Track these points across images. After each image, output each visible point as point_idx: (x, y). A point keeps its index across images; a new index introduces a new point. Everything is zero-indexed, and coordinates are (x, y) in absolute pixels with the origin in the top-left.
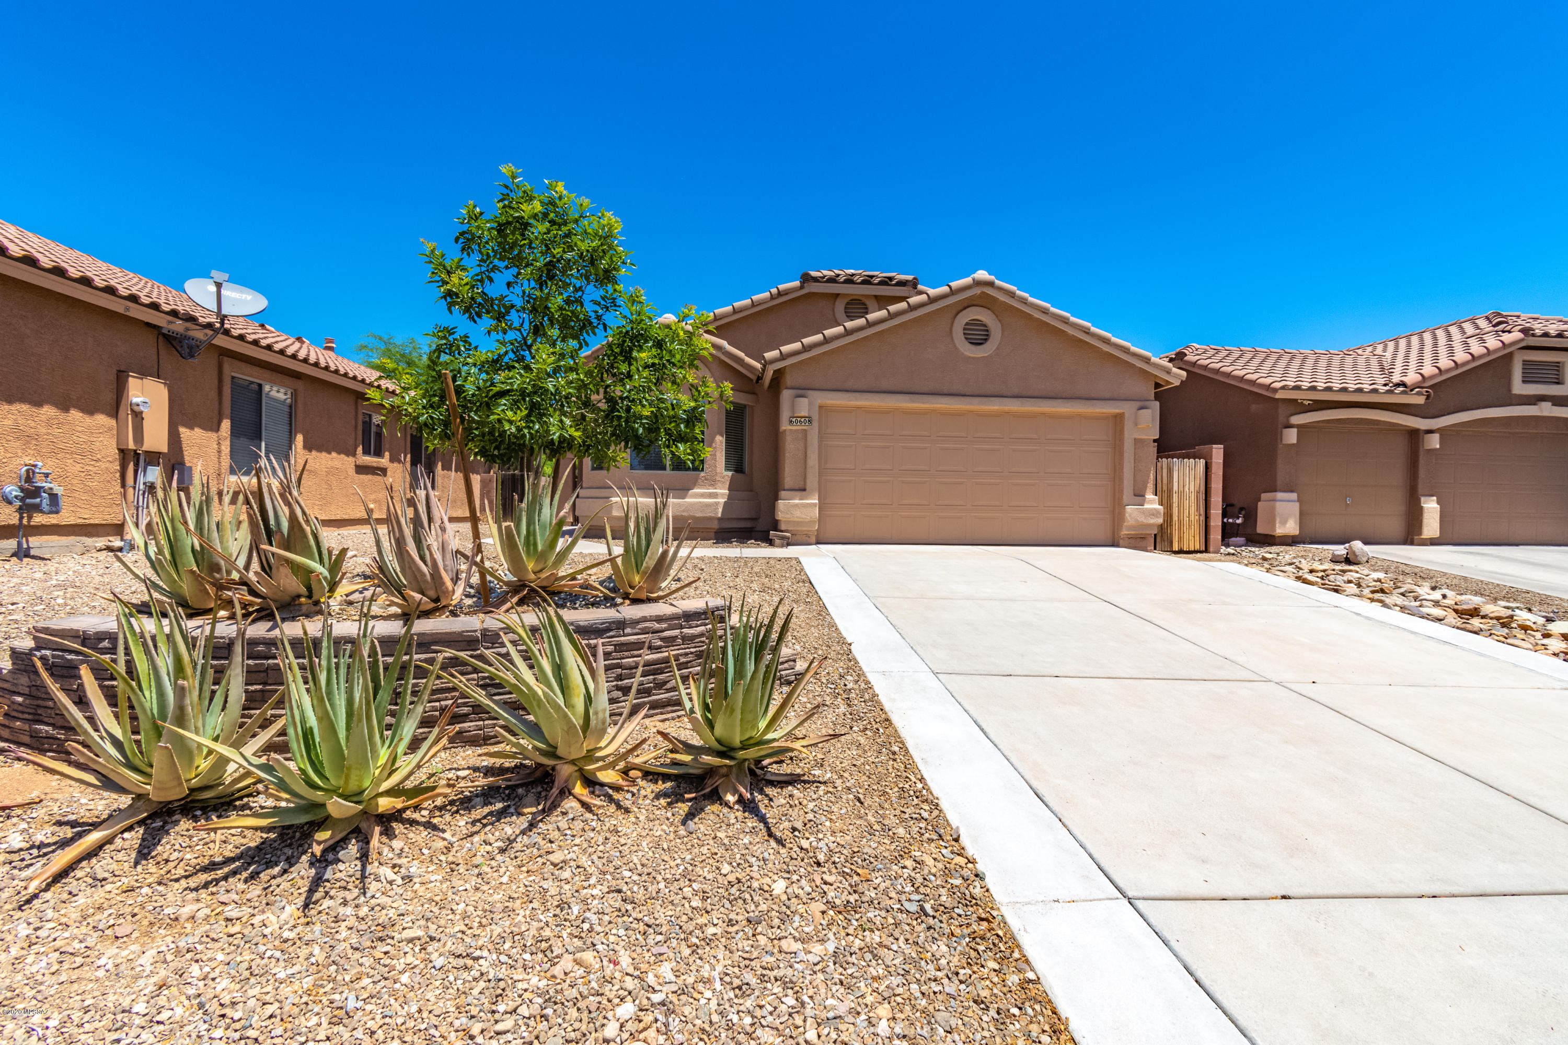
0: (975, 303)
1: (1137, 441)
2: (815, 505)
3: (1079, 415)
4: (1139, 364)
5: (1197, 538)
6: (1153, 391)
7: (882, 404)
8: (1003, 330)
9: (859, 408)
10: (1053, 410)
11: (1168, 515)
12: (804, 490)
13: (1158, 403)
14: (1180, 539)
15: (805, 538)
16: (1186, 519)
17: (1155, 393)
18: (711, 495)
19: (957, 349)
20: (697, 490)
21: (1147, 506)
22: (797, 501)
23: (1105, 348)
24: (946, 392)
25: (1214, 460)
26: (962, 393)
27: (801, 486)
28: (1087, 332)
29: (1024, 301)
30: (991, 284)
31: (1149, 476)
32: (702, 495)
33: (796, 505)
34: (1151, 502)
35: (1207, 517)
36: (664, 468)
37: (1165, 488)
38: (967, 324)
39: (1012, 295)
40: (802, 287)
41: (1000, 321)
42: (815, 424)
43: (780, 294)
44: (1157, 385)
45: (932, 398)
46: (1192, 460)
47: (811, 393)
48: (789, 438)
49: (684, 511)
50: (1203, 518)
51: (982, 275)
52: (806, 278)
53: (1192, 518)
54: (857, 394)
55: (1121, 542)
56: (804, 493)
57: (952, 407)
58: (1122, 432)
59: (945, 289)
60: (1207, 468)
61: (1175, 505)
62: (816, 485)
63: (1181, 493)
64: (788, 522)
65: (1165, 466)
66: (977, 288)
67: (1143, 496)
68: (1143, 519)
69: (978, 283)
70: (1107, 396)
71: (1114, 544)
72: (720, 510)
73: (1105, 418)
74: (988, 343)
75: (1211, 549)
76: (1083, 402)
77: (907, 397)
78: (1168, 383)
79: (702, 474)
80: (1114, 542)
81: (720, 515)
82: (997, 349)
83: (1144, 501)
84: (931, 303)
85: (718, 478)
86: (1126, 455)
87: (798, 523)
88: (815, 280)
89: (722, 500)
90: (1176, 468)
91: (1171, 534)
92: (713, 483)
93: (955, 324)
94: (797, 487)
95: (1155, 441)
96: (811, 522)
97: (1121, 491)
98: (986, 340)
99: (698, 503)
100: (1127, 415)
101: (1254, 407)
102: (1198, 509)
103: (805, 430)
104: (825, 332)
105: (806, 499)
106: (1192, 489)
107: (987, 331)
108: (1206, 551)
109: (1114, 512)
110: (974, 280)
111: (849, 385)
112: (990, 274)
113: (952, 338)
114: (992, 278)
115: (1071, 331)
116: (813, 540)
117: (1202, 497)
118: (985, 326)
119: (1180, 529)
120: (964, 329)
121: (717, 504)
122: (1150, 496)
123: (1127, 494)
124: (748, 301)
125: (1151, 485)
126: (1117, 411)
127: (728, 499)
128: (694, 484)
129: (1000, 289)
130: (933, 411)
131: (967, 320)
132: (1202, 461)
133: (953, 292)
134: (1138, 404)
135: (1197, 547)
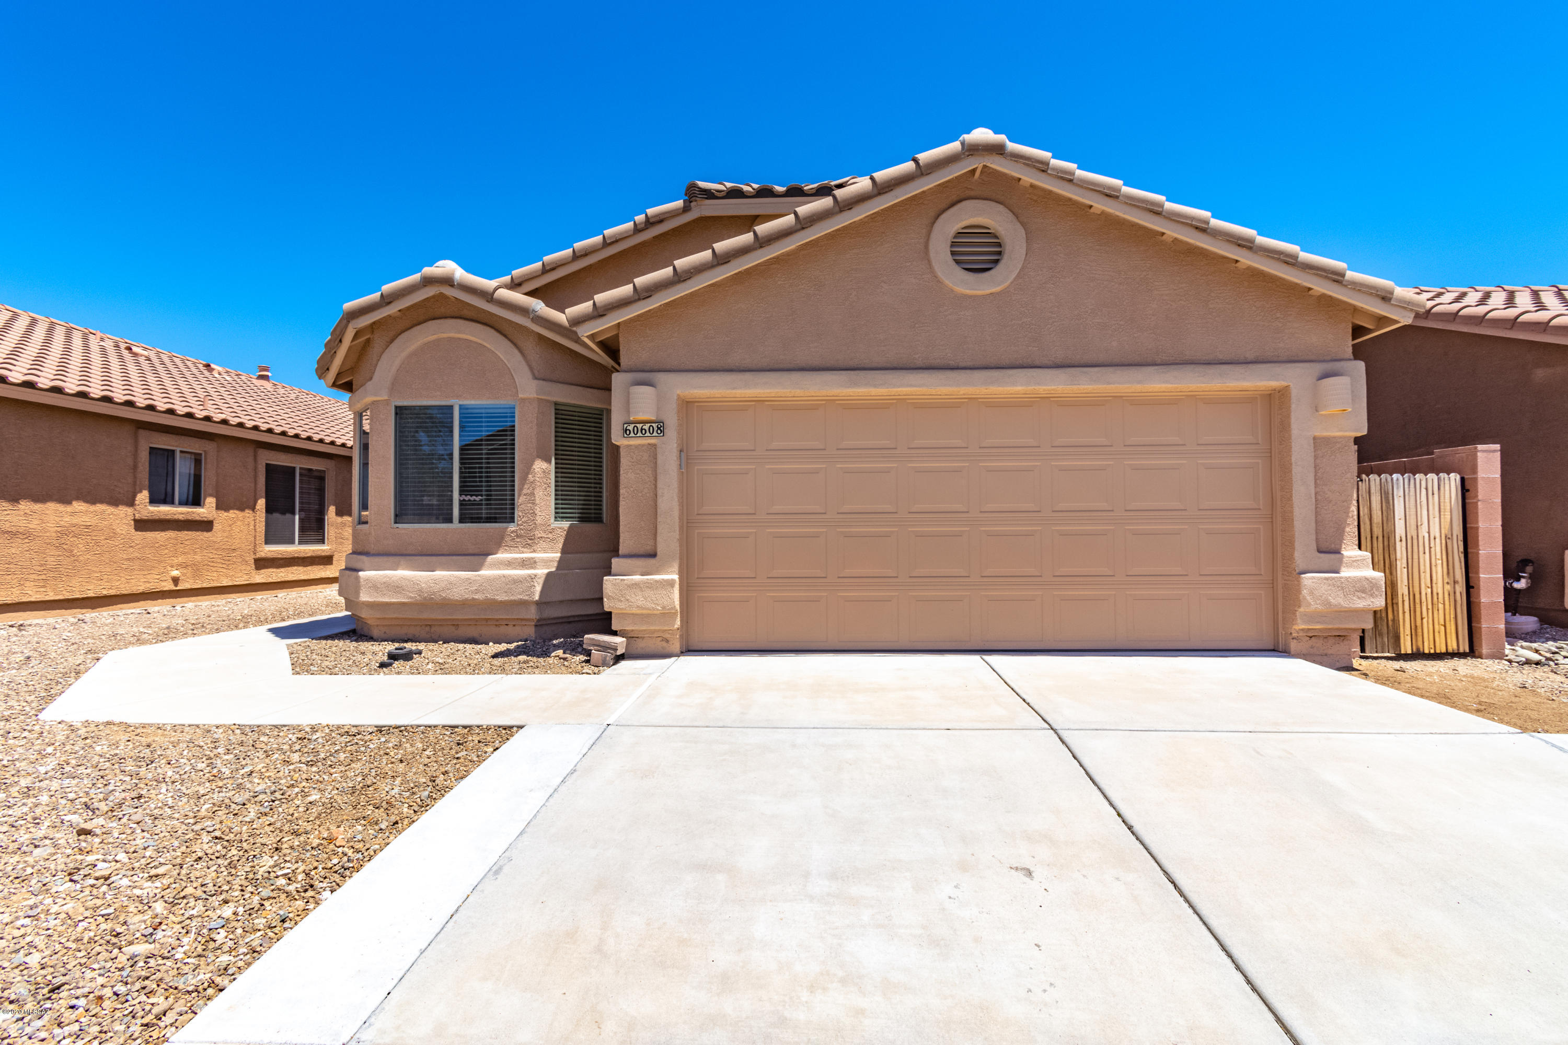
0: (972, 193)
1: (1318, 442)
2: (671, 583)
3: (1193, 398)
4: (1320, 287)
5: (1451, 627)
6: (1350, 343)
7: (798, 392)
8: (1028, 240)
9: (760, 402)
10: (1138, 387)
11: (1391, 586)
12: (653, 555)
13: (1361, 365)
14: (1415, 631)
15: (657, 645)
16: (1425, 591)
17: (1353, 346)
18: (524, 564)
19: (939, 282)
20: (502, 555)
21: (1346, 573)
22: (637, 578)
23: (1246, 260)
24: (919, 363)
25: (1481, 474)
26: (952, 363)
27: (648, 548)
28: (1202, 228)
29: (1067, 178)
30: (998, 149)
31: (1347, 511)
32: (510, 564)
33: (636, 585)
34: (1355, 563)
35: (1470, 587)
36: (449, 520)
37: (1377, 531)
38: (959, 234)
39: (1042, 167)
40: (686, 209)
41: (1023, 224)
42: (672, 433)
43: (650, 223)
44: (1358, 331)
45: (891, 376)
46: (1431, 476)
47: (661, 377)
48: (625, 462)
49: (477, 591)
50: (1461, 588)
51: (982, 134)
52: (694, 194)
53: (1438, 588)
54: (748, 376)
55: (1294, 646)
56: (652, 561)
57: (933, 391)
58: (1285, 426)
59: (909, 166)
60: (1466, 489)
61: (1401, 565)
62: (675, 546)
63: (1411, 542)
64: (624, 616)
65: (1375, 489)
66: (971, 159)
67: (1338, 552)
68: (1339, 600)
69: (972, 150)
70: (1250, 356)
71: (1277, 650)
72: (538, 588)
73: (1248, 400)
74: (1001, 266)
75: (1485, 650)
76: (1201, 368)
77: (843, 376)
78: (1382, 320)
79: (512, 527)
80: (1277, 642)
81: (537, 597)
82: (1018, 276)
83: (1340, 561)
84: (880, 193)
85: (538, 534)
86: (1297, 471)
87: (646, 617)
88: (709, 195)
89: (542, 572)
90: (1398, 493)
91: (1395, 621)
92: (529, 541)
93: (934, 235)
94: (642, 551)
95: (1357, 440)
96: (667, 615)
97: (1290, 544)
98: (996, 262)
99: (500, 577)
100: (1294, 392)
101: (1540, 374)
102: (1449, 571)
103: (654, 446)
104: (677, 263)
105: (657, 572)
106: (1435, 531)
107: (999, 245)
108: (1472, 652)
109: (1273, 584)
110: (963, 144)
111: (735, 359)
112: (995, 133)
113: (929, 261)
114: (1002, 138)
115: (1172, 232)
116: (676, 646)
117: (1457, 546)
118: (996, 237)
119: (1413, 611)
120: (953, 244)
121: (533, 578)
122: (1350, 551)
123: (1304, 550)
124: (598, 239)
125: (1351, 530)
126: (1274, 384)
127: (558, 568)
128: (497, 544)
129: (1017, 157)
130: (901, 401)
131: (958, 226)
132: (1455, 478)
133: (923, 171)
134: (1318, 368)
135: (1453, 646)
